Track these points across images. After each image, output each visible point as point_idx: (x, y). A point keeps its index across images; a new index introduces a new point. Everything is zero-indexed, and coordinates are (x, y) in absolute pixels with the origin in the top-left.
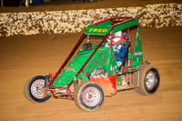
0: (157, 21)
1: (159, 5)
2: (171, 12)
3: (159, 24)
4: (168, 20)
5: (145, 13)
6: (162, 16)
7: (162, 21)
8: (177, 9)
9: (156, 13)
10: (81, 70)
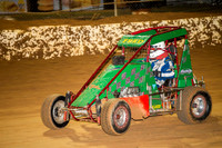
0: (45, 49)
1: (47, 27)
2: (64, 38)
3: (49, 54)
4: (60, 48)
5: (28, 38)
6: (52, 43)
7: (52, 49)
8: (71, 33)
9: (43, 38)
10: (107, 87)
